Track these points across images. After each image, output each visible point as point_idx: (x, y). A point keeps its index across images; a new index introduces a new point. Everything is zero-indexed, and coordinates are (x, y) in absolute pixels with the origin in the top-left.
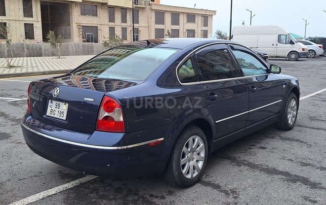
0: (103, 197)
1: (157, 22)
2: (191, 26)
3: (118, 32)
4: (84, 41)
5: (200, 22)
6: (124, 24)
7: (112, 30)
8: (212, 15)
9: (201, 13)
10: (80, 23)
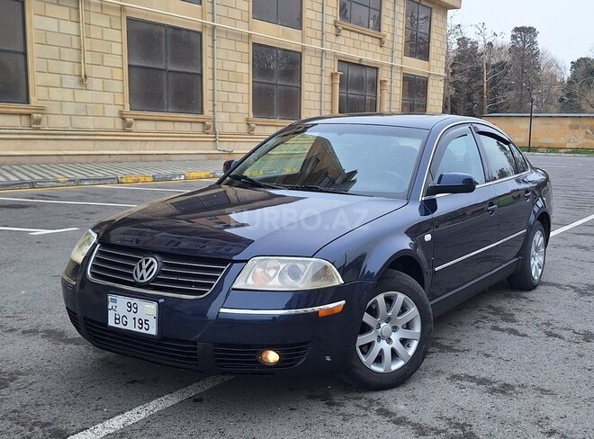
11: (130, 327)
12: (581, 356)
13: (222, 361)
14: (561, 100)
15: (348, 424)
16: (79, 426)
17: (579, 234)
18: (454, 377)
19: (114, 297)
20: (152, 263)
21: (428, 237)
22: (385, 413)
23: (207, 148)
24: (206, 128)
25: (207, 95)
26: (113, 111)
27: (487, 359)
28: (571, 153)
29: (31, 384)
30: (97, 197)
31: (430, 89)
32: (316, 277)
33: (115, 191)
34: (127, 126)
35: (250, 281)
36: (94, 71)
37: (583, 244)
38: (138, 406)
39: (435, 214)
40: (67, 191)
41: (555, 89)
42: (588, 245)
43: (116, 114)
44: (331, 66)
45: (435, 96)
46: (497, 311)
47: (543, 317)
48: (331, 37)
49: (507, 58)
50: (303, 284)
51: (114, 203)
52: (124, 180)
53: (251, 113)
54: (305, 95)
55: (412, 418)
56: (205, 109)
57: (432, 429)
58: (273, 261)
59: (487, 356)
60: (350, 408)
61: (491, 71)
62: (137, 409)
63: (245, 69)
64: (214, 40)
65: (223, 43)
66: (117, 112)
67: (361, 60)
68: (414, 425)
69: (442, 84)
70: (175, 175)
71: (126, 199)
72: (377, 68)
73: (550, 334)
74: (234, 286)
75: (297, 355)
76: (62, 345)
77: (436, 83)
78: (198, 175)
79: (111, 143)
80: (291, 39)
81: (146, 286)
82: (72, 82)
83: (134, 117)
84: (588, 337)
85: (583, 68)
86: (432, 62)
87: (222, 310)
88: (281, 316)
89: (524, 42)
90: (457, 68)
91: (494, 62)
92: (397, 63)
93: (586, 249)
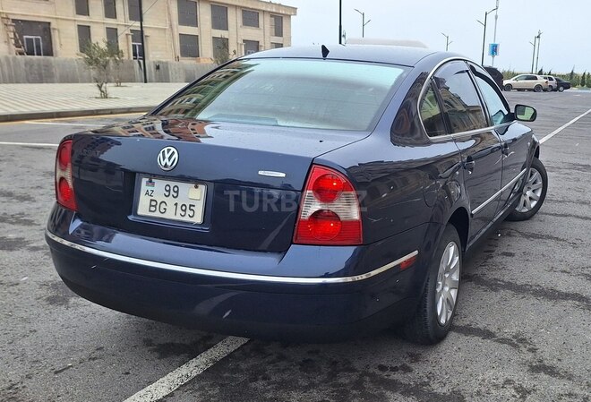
0: (284, 385)
1: (182, 22)
2: (251, 34)
3: (99, 38)
4: (21, 54)
5: (268, 26)
6: (111, 21)
7: (84, 32)
8: (290, 16)
9: (269, 10)
10: (7, 14)
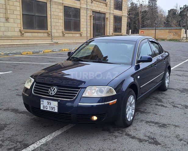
11: (48, 109)
12: (186, 113)
13: (79, 120)
14: (165, 23)
15: (117, 139)
16: (31, 142)
17: (177, 71)
18: (147, 122)
19: (43, 100)
20: (55, 89)
21: (139, 77)
22: (128, 135)
23: (49, 41)
24: (49, 35)
25: (49, 24)
26: (17, 29)
27: (156, 115)
28: (169, 41)
29: (12, 128)
30: (15, 60)
31: (123, 20)
32: (108, 92)
33: (21, 57)
34: (22, 35)
35: (87, 94)
36: (11, 16)
37: (179, 74)
38: (49, 135)
39: (140, 69)
40: (5, 58)
41: (163, 19)
42: (180, 74)
43: (19, 31)
44: (90, 13)
45: (124, 23)
46: (156, 99)
47: (171, 100)
48: (90, 4)
49: (147, 9)
50: (104, 95)
51: (22, 62)
52: (23, 54)
53: (64, 29)
54: (82, 23)
55: (137, 136)
56: (48, 28)
57: (144, 140)
58: (94, 87)
59: (156, 114)
60: (116, 134)
61: (142, 13)
62: (49, 136)
63: (61, 14)
64: (51, 5)
65: (54, 6)
66: (19, 30)
67: (100, 11)
68: (138, 139)
69: (126, 19)
70: (40, 51)
71: (26, 60)
72: (105, 14)
73: (174, 106)
74: (82, 96)
75: (103, 117)
76: (18, 114)
77: (124, 18)
78: (48, 51)
79: (17, 40)
80: (76, 4)
81: (53, 96)
82: (4, 20)
83: (25, 31)
84: (186, 107)
85: (172, 12)
86: (123, 11)
87: (79, 104)
88: (97, 105)
89: (152, 4)
90: (131, 13)
91: (142, 10)
92: (112, 12)
93: (180, 76)
